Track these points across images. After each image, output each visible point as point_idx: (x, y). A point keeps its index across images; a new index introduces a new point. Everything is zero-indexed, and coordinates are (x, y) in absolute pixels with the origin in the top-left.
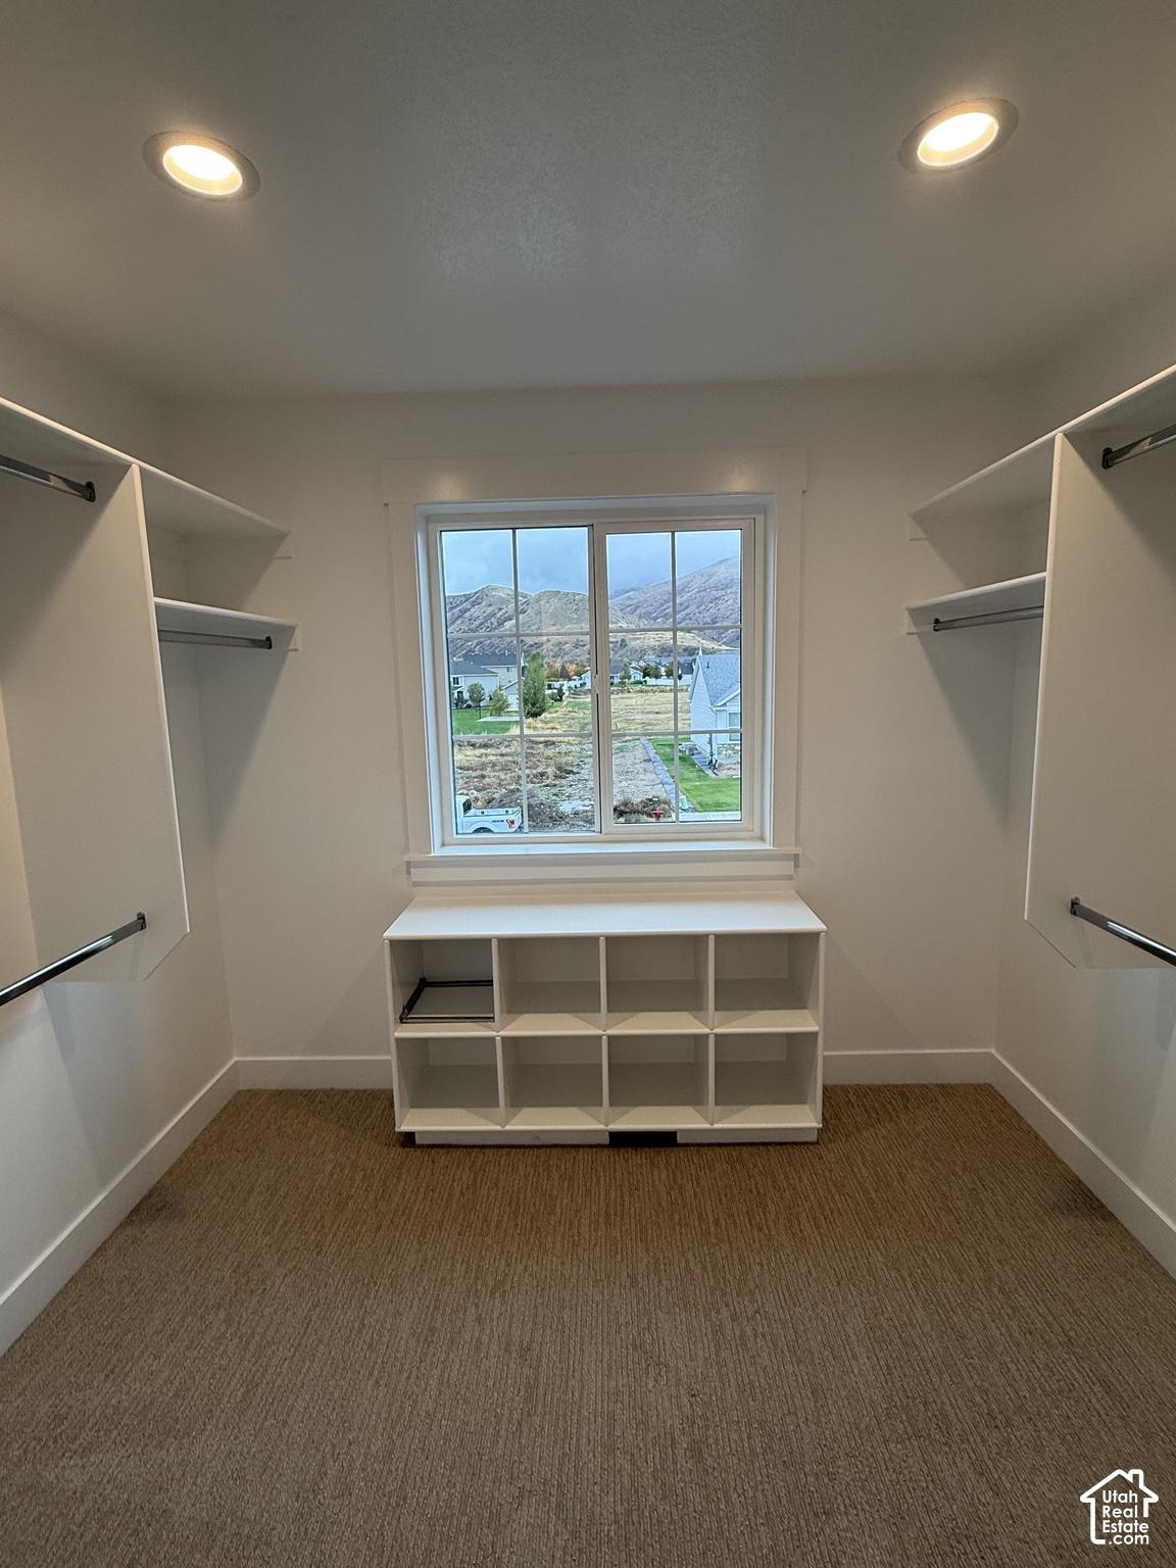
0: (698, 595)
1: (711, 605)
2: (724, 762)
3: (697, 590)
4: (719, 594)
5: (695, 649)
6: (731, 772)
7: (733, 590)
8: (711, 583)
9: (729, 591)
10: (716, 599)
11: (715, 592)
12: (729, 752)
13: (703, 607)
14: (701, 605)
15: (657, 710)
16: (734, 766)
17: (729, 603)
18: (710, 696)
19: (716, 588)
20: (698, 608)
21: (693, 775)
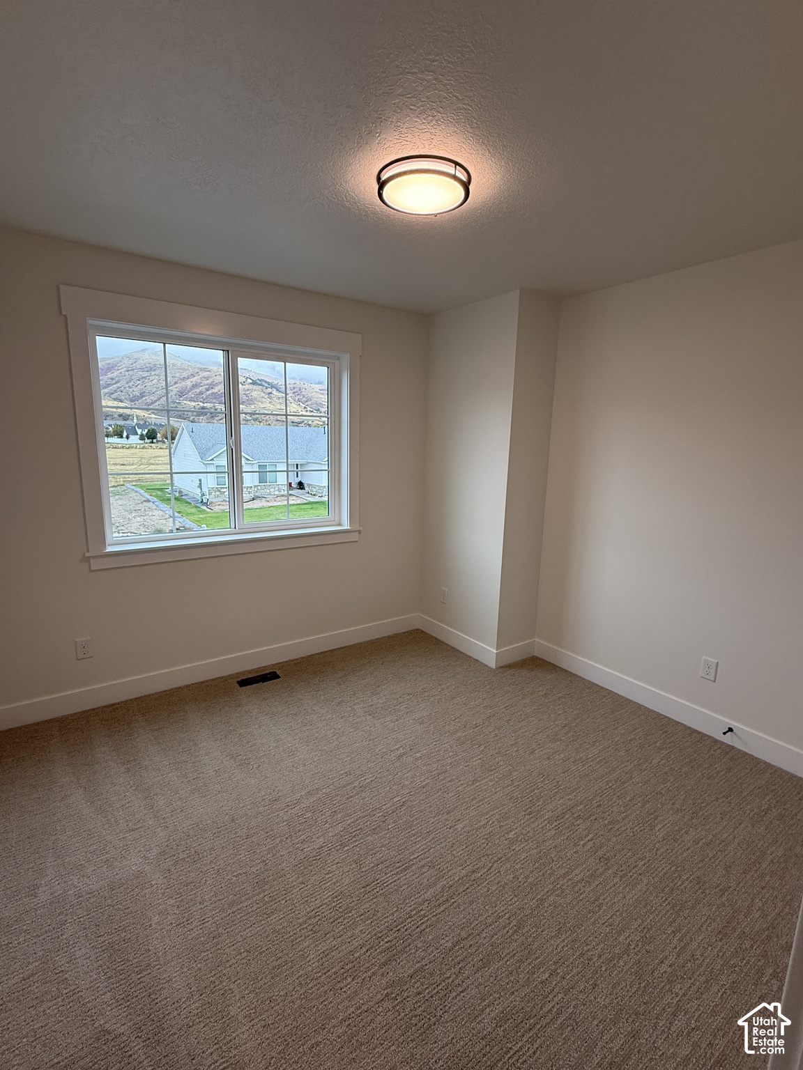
0: (127, 373)
1: (138, 382)
2: (214, 500)
3: (125, 369)
4: (146, 374)
5: (129, 416)
6: (221, 507)
7: (157, 372)
8: (138, 365)
9: (153, 373)
10: (143, 378)
11: (140, 373)
12: (218, 493)
13: (132, 383)
14: (130, 381)
15: (121, 463)
16: (224, 503)
17: (153, 382)
18: (199, 453)
19: (142, 369)
20: (127, 383)
21: (193, 510)
